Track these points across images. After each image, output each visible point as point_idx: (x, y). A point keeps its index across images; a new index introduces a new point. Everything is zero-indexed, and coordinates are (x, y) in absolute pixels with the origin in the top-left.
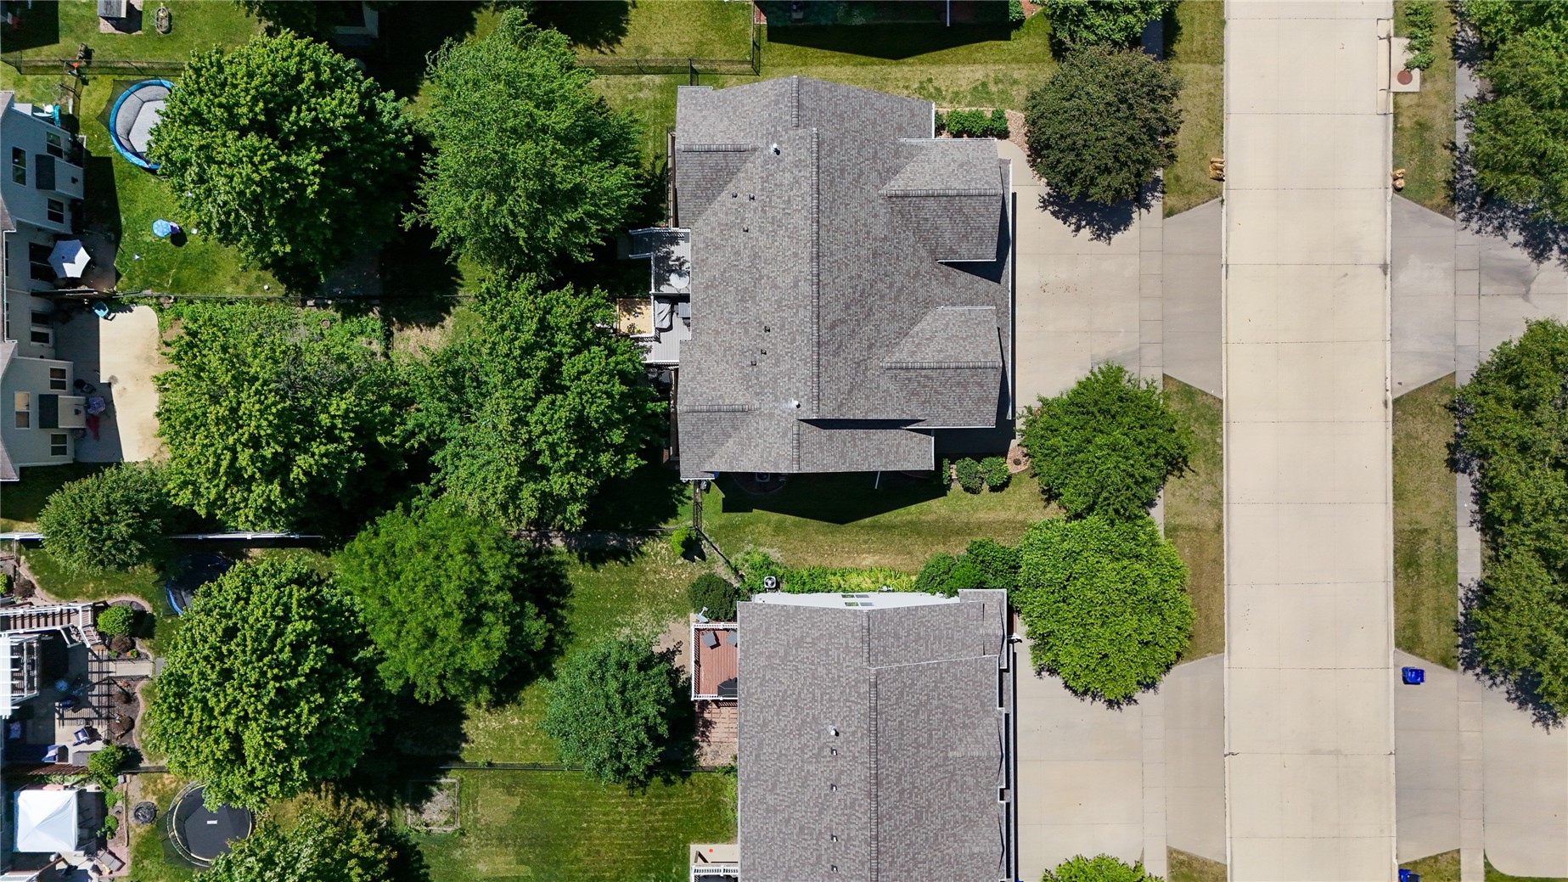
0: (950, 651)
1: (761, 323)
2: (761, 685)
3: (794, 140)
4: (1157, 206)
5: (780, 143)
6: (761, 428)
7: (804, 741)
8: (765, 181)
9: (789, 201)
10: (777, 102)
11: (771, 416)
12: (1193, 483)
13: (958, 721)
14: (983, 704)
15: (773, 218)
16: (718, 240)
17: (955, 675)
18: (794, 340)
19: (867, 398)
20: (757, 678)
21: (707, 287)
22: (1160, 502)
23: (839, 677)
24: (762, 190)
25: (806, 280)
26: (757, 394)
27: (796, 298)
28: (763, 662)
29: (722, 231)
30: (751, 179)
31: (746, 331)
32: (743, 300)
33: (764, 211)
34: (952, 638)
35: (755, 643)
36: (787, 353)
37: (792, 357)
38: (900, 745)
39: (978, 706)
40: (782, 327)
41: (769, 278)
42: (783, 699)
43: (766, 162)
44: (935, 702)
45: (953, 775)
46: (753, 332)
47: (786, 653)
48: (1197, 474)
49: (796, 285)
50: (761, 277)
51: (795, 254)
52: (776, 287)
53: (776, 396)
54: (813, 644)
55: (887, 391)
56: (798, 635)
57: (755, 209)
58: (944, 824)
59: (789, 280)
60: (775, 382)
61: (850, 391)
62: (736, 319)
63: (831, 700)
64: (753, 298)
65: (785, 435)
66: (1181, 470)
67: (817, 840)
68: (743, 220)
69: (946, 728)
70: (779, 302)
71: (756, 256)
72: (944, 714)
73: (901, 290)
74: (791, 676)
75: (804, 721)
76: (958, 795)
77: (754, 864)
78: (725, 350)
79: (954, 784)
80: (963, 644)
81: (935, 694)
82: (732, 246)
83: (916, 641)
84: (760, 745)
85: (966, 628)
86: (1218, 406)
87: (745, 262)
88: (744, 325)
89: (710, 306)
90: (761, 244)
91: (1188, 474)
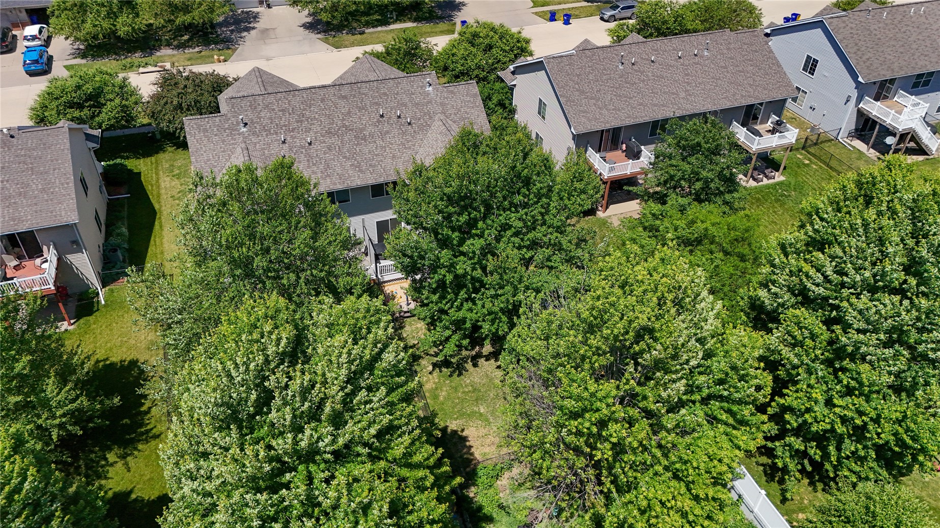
1: (378, 121)
2: (619, 110)
3: (235, 112)
5: (238, 124)
6: (453, 111)
7: (637, 81)
8: (269, 133)
9: (283, 110)
10: (206, 130)
11: (442, 104)
15: (298, 122)
16: (321, 167)
18: (385, 94)
20: (617, 114)
21: (360, 171)
23: (589, 67)
24: (276, 133)
25: (340, 90)
26: (431, 118)
27: (354, 96)
28: (604, 112)
29: (314, 165)
30: (269, 144)
31: (387, 132)
32: (365, 139)
33: (293, 130)
35: (596, 119)
36: (396, 98)
37: (397, 94)
40: (377, 104)
41: (343, 120)
42: (620, 96)
43: (254, 133)
46: (386, 128)
47: (592, 98)
49: (345, 97)
50: (344, 126)
51: (323, 100)
52: (349, 113)
53: (428, 102)
54: (578, 84)
56: (577, 93)
57: (293, 137)
59: (342, 103)
60: (417, 104)
62: (379, 142)
63: (605, 69)
64: (362, 130)
65: (452, 92)
67: (687, 66)
68: (303, 147)
70: (360, 109)
71: (329, 132)
74: (604, 94)
75: (626, 83)
77: (725, 98)
78: (406, 148)
82: (325, 153)
84: (655, 105)
87: (334, 140)
88: (383, 135)
89: (375, 166)
90: (319, 129)
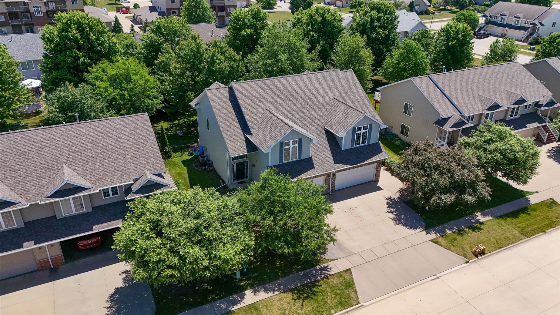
0: (132, 158)
4: (433, 236)
12: (294, 308)
13: (87, 166)
14: (100, 179)
17: (117, 159)
19: (250, 104)
22: (271, 294)
34: (140, 157)
38: (71, 136)
39: (98, 177)
44: (99, 151)
45: (50, 170)
48: (302, 308)
55: (257, 113)
58: (14, 170)
61: (249, 96)
66: (299, 298)
69: (83, 160)
72: (92, 157)
73: (303, 112)
76: (35, 175)
79: (43, 171)
80: (137, 164)
81: (105, 150)
83: (135, 138)
85: (148, 163)
86: (354, 303)
91: (299, 303)
